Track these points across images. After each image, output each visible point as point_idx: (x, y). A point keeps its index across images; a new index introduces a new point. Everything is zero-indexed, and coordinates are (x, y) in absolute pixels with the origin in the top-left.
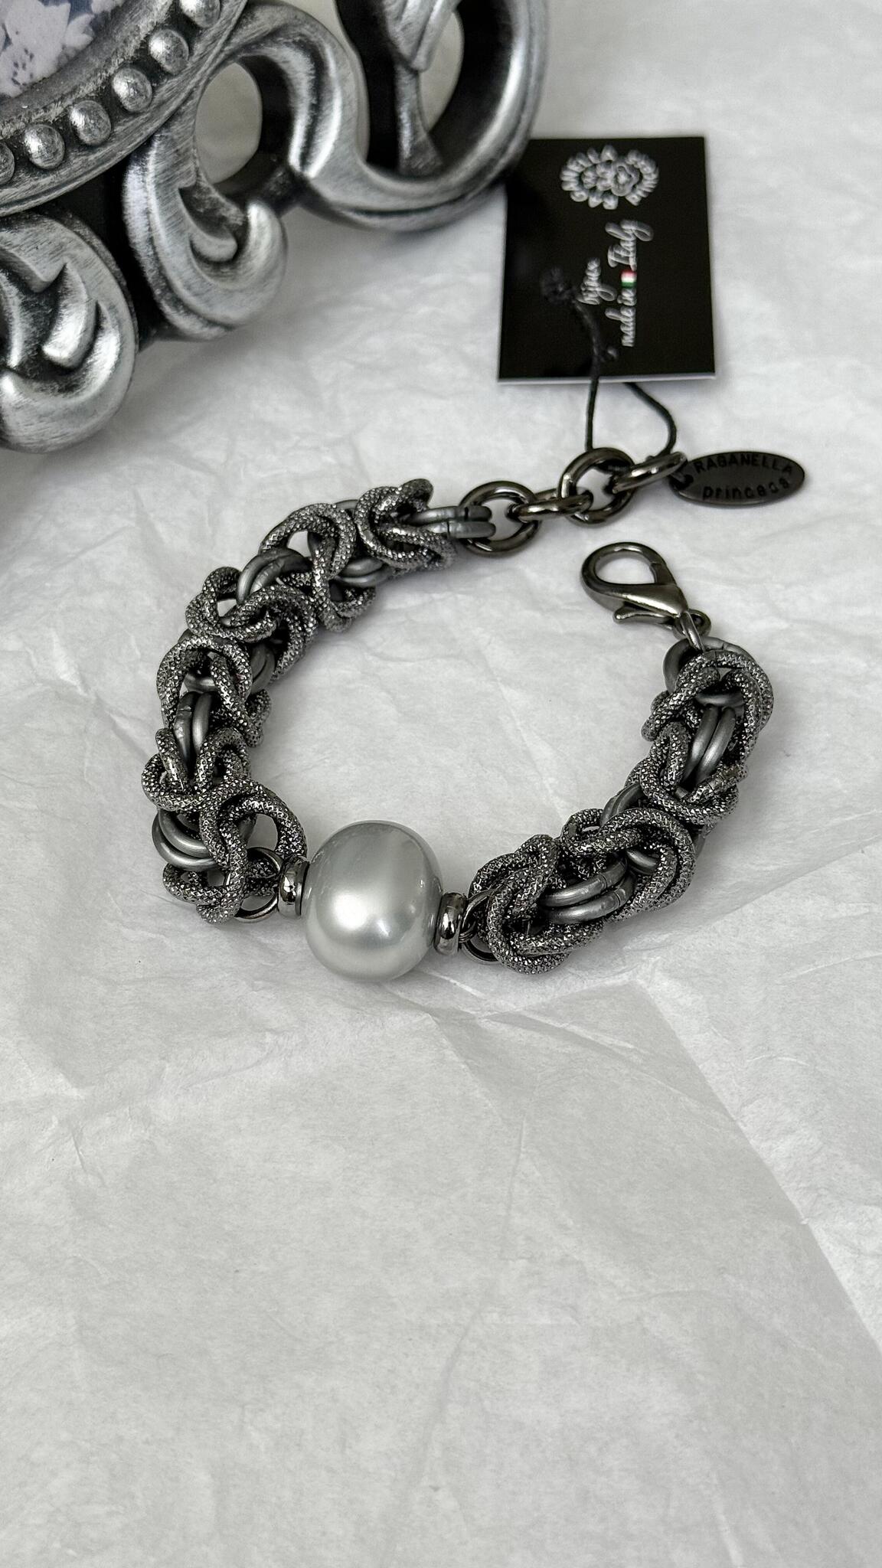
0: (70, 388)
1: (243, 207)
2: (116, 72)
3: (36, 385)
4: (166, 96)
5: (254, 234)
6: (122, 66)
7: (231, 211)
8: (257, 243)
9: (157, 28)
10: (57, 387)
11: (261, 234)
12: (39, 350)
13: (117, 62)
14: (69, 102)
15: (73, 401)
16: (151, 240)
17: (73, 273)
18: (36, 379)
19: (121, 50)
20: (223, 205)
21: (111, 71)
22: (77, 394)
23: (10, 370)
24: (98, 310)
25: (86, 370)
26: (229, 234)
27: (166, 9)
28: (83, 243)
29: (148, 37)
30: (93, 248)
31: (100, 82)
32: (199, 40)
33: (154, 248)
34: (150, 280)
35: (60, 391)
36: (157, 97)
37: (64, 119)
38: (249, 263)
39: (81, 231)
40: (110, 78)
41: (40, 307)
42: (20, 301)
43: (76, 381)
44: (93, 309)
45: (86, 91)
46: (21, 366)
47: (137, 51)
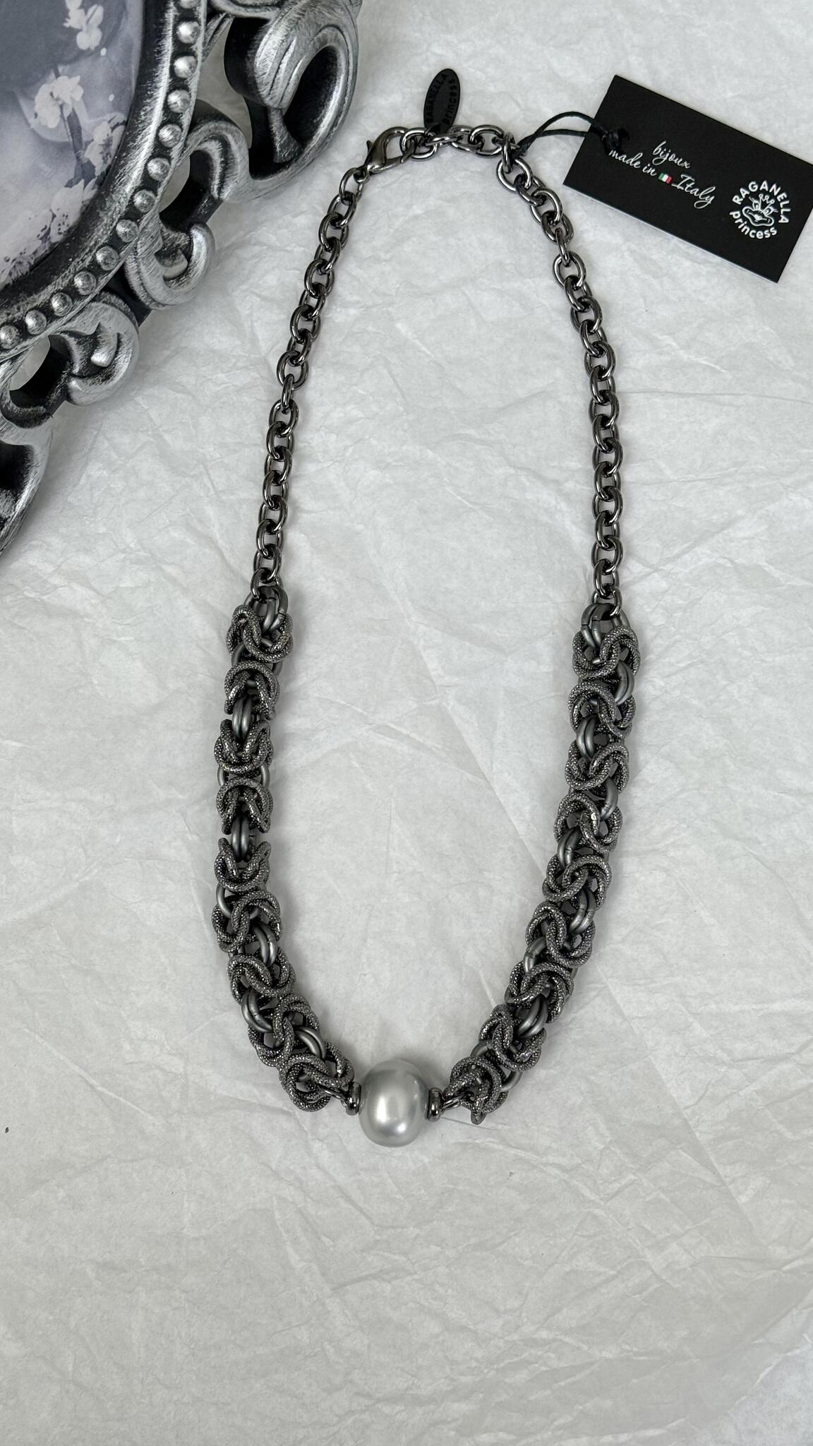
0: (108, 377)
1: (188, 233)
2: (117, 223)
3: (90, 381)
4: (145, 223)
5: (195, 249)
6: (120, 219)
7: (182, 239)
8: (199, 254)
9: (137, 190)
10: (101, 379)
11: (200, 248)
12: (89, 360)
13: (116, 217)
14: (94, 251)
15: (111, 384)
16: (142, 284)
17: (105, 324)
18: (89, 376)
19: (118, 209)
20: (176, 238)
21: (114, 224)
22: (112, 380)
23: (74, 376)
24: (119, 335)
25: (115, 365)
26: (183, 256)
27: (140, 176)
28: (107, 306)
29: (132, 197)
30: (113, 305)
31: (109, 232)
32: (160, 187)
33: (144, 287)
34: (143, 299)
35: (103, 381)
36: (141, 227)
37: (94, 261)
38: (195, 268)
39: (105, 299)
40: (115, 227)
41: (87, 341)
42: (76, 342)
43: (110, 371)
44: (116, 336)
45: (102, 241)
46: (80, 372)
47: (127, 207)
